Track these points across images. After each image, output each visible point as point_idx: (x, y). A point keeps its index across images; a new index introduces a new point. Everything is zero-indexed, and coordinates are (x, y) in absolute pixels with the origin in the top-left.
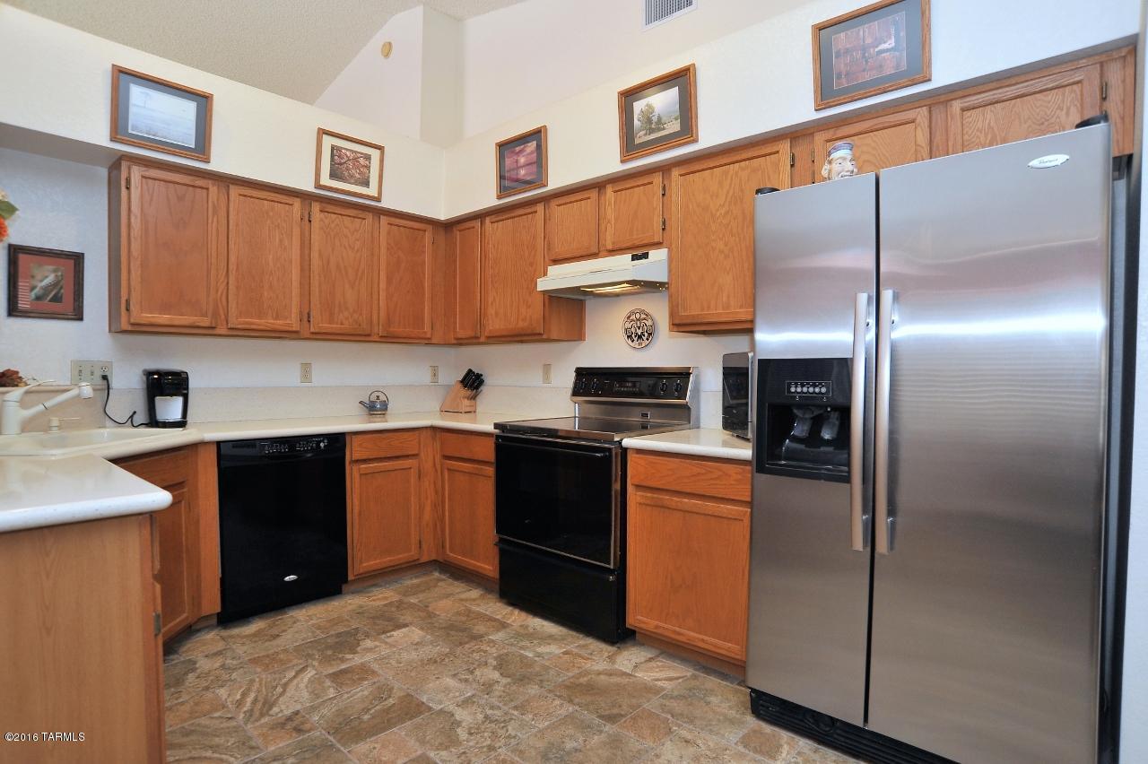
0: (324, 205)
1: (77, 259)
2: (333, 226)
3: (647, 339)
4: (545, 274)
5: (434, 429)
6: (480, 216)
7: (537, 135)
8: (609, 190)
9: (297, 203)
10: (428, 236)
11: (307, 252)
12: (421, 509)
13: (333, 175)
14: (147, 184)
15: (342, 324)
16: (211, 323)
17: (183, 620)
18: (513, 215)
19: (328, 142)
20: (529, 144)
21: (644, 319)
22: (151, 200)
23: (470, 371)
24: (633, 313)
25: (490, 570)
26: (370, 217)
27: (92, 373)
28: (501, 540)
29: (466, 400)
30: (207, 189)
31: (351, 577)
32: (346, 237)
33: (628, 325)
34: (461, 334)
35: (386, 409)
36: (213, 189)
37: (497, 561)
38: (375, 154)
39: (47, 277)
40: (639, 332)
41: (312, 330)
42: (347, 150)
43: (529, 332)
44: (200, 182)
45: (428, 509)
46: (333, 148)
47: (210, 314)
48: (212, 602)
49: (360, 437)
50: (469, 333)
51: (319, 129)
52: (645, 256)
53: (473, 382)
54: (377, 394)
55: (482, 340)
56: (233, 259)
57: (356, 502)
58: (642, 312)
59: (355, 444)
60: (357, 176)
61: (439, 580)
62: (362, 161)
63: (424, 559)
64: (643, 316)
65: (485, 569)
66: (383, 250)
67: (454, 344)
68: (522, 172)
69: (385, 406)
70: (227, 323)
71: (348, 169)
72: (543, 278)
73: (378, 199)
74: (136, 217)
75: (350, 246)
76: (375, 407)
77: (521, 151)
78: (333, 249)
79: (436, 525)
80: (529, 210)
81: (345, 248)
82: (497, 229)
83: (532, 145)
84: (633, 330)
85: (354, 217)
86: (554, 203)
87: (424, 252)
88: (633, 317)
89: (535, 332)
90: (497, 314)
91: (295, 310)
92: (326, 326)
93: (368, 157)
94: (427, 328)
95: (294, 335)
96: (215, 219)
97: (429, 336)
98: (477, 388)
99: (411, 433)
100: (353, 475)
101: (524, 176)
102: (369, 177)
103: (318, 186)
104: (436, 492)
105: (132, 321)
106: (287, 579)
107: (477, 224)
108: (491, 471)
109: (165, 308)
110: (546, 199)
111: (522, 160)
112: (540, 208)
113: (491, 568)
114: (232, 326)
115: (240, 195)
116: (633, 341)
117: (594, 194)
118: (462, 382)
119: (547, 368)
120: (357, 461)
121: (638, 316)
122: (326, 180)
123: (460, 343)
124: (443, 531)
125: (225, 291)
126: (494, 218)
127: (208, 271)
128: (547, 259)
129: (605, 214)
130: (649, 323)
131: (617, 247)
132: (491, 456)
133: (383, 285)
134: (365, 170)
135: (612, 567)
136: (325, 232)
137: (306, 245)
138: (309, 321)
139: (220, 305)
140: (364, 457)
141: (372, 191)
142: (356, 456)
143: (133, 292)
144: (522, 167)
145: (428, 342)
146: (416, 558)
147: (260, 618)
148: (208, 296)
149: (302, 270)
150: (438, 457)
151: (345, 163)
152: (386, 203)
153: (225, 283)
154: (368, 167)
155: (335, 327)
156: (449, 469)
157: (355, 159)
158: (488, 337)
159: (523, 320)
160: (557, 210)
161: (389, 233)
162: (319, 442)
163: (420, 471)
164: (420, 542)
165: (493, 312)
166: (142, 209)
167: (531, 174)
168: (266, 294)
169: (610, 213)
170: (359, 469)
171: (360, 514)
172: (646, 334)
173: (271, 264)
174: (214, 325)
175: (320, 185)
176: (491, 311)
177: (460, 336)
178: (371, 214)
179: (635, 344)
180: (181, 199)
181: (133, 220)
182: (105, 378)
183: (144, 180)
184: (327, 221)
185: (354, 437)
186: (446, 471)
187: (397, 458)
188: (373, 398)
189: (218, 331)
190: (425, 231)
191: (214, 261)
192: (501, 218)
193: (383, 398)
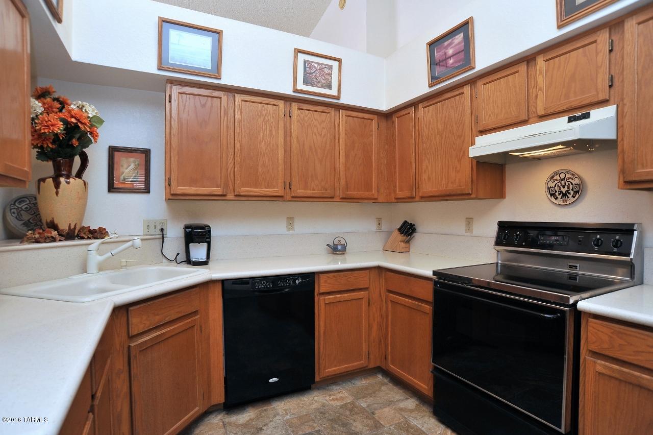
0: (299, 104)
1: (147, 153)
2: (306, 119)
3: (574, 197)
4: (473, 143)
5: (379, 268)
6: (414, 104)
7: (465, 27)
8: (540, 61)
9: (281, 104)
10: (374, 124)
11: (288, 139)
12: (370, 328)
13: (306, 82)
14: (182, 97)
15: (314, 190)
16: (223, 192)
17: (196, 412)
18: (443, 98)
19: (302, 58)
20: (456, 37)
21: (570, 178)
22: (184, 109)
23: (406, 222)
24: (556, 173)
25: (425, 389)
26: (332, 111)
27: (155, 228)
28: (435, 368)
29: (402, 243)
30: (220, 98)
31: (317, 379)
32: (316, 126)
33: (551, 184)
34: (400, 194)
35: (345, 250)
36: (224, 98)
37: (431, 383)
38: (335, 64)
39: (129, 166)
40: (564, 190)
41: (293, 195)
42: (316, 63)
43: (459, 192)
44: (216, 93)
45: (375, 328)
46: (305, 62)
47: (222, 186)
48: (218, 395)
49: (325, 275)
50: (406, 194)
51: (295, 49)
52: (586, 116)
53: (408, 230)
54: (339, 239)
55: (417, 199)
56: (237, 146)
57: (322, 324)
58: (568, 172)
59: (322, 281)
60: (323, 81)
61: (383, 384)
62: (326, 71)
63: (372, 365)
64: (568, 176)
65: (422, 387)
66: (343, 135)
67: (393, 202)
68: (451, 61)
69: (344, 248)
70: (234, 192)
71: (316, 77)
72: (473, 147)
73: (338, 98)
74: (175, 120)
75: (319, 133)
76: (337, 249)
77: (449, 45)
78: (307, 136)
79: (381, 341)
80: (457, 93)
81: (315, 135)
82: (428, 112)
83: (460, 37)
84: (556, 188)
85: (321, 112)
86: (480, 83)
87: (371, 135)
88: (557, 177)
89: (464, 192)
90: (429, 179)
91: (280, 181)
92: (301, 192)
93: (330, 67)
94: (374, 192)
95: (280, 199)
96: (226, 118)
97: (376, 197)
98: (411, 234)
99: (363, 271)
100: (321, 304)
101: (452, 64)
102: (331, 82)
103: (296, 91)
104: (381, 316)
105: (172, 192)
106: (271, 381)
107: (412, 110)
108: (428, 308)
109: (194, 182)
110: (472, 81)
111: (450, 52)
112: (467, 89)
113: (426, 387)
114: (238, 194)
115: (242, 101)
116: (556, 199)
117: (523, 68)
118: (400, 230)
119: (469, 221)
120: (323, 294)
121: (562, 176)
122: (301, 86)
123: (399, 200)
124: (386, 346)
125: (233, 170)
126: (425, 104)
127: (221, 155)
128: (474, 132)
129: (536, 83)
130: (576, 181)
131: (550, 111)
132: (430, 297)
133: (342, 160)
134: (328, 77)
135: (562, 430)
136: (301, 124)
137: (288, 133)
138: (291, 189)
139: (229, 179)
140: (329, 291)
141: (333, 92)
142: (322, 290)
143: (172, 173)
144: (450, 57)
145: (374, 200)
146: (365, 366)
147: (253, 407)
148: (221, 173)
149: (285, 151)
150: (383, 291)
151: (314, 72)
152: (344, 100)
153: (233, 163)
154: (330, 75)
155: (309, 192)
156: (391, 301)
157: (321, 69)
158: (422, 197)
159: (452, 183)
160: (482, 88)
161: (346, 123)
162: (294, 281)
163: (369, 300)
164: (369, 354)
165: (426, 178)
166: (178, 114)
167: (459, 61)
168: (260, 170)
169: (541, 81)
170: (325, 299)
171: (324, 333)
172: (572, 193)
173: (264, 148)
174: (224, 193)
175: (296, 90)
176: (425, 177)
177: (400, 197)
178: (333, 109)
179: (560, 201)
180: (203, 106)
181: (172, 123)
182: (162, 230)
183: (180, 95)
184: (302, 116)
185: (320, 275)
186: (389, 301)
187: (353, 290)
188: (336, 242)
189: (228, 198)
190: (372, 120)
191: (225, 148)
192: (432, 103)
193: (343, 242)
